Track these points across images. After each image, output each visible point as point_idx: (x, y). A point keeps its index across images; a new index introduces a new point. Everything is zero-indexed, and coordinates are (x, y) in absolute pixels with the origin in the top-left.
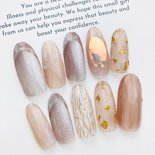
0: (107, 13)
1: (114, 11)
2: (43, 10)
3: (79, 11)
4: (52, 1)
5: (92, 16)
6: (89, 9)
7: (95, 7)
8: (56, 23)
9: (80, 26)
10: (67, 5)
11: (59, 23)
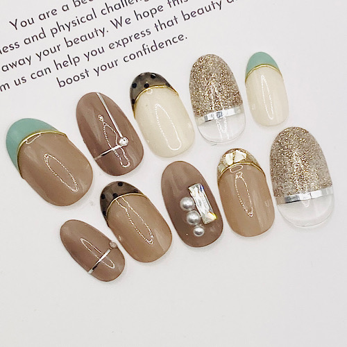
0: (200, 12)
1: (216, 5)
2: (60, 27)
3: (139, 17)
4: (77, 3)
5: (170, 23)
6: (160, 9)
7: (172, 4)
8: (94, 53)
9: (147, 51)
10: (110, 9)
11: (101, 51)
